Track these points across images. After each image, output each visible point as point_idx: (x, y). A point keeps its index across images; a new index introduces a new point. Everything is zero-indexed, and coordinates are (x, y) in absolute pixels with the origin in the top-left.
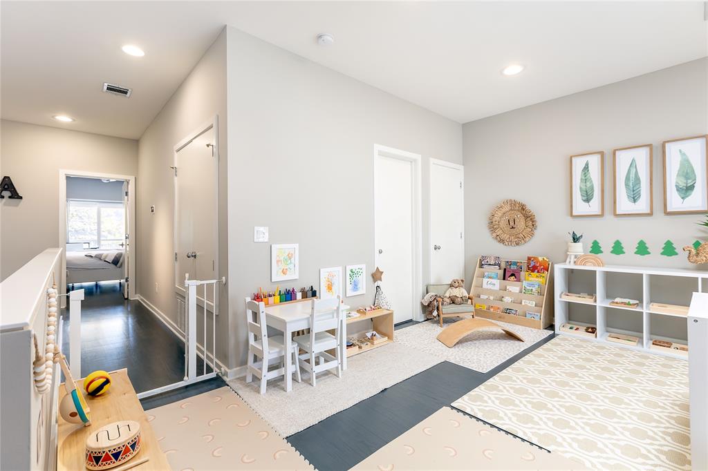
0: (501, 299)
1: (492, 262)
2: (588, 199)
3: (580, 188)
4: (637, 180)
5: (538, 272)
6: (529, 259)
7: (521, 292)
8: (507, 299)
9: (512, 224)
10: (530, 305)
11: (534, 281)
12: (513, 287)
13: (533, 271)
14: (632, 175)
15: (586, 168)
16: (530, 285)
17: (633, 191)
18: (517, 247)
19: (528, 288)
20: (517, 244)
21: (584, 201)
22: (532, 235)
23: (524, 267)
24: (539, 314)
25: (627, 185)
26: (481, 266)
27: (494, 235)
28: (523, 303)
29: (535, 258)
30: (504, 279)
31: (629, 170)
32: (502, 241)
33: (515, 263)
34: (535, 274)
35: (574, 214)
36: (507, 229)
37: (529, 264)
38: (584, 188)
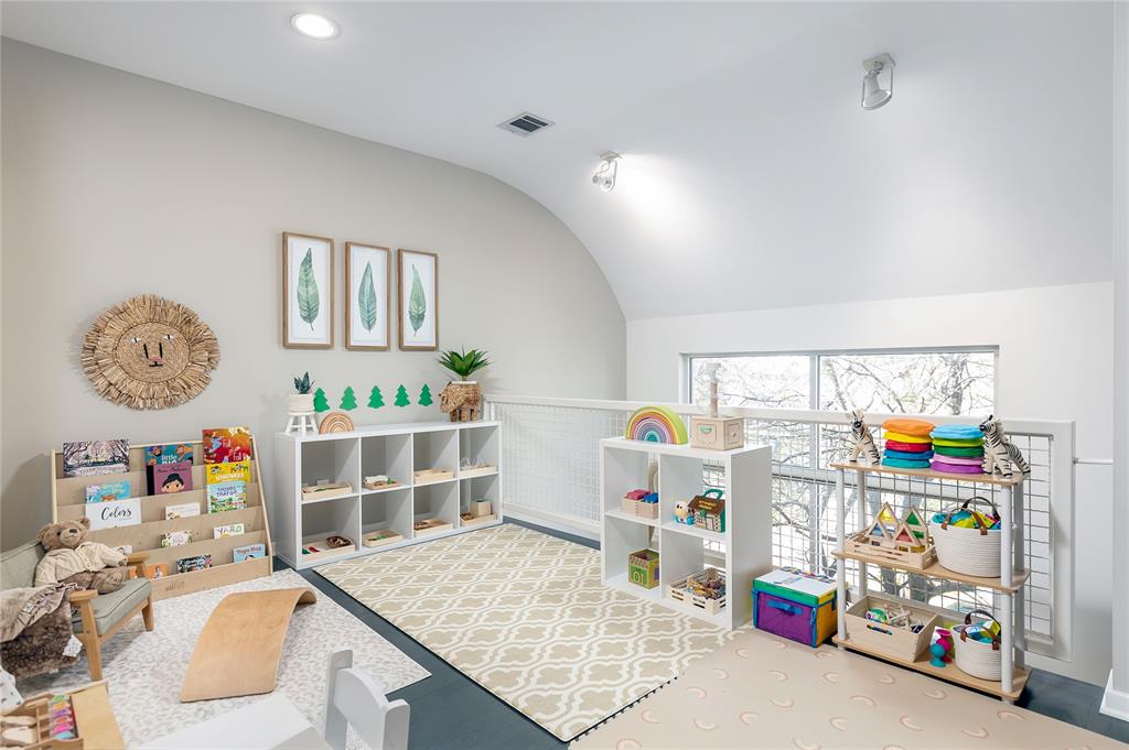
0: (159, 542)
1: (105, 456)
2: (309, 315)
3: (299, 295)
4: (373, 295)
5: (231, 460)
6: (207, 434)
7: (204, 511)
8: (177, 539)
9: (154, 355)
10: (232, 534)
11: (227, 480)
12: (182, 507)
13: (219, 460)
14: (367, 288)
15: (308, 261)
16: (223, 491)
17: (368, 311)
18: (169, 411)
19: (221, 498)
20: (170, 403)
21: (304, 318)
22: (206, 381)
23: (197, 453)
24: (263, 546)
25: (361, 301)
26: (66, 471)
27: (102, 382)
28: (217, 535)
29: (220, 431)
30: (151, 491)
31: (364, 279)
32: (128, 400)
33: (172, 450)
34: (225, 464)
35: (291, 341)
36: (140, 367)
37: (206, 446)
38: (304, 294)
